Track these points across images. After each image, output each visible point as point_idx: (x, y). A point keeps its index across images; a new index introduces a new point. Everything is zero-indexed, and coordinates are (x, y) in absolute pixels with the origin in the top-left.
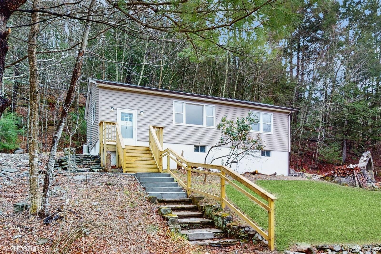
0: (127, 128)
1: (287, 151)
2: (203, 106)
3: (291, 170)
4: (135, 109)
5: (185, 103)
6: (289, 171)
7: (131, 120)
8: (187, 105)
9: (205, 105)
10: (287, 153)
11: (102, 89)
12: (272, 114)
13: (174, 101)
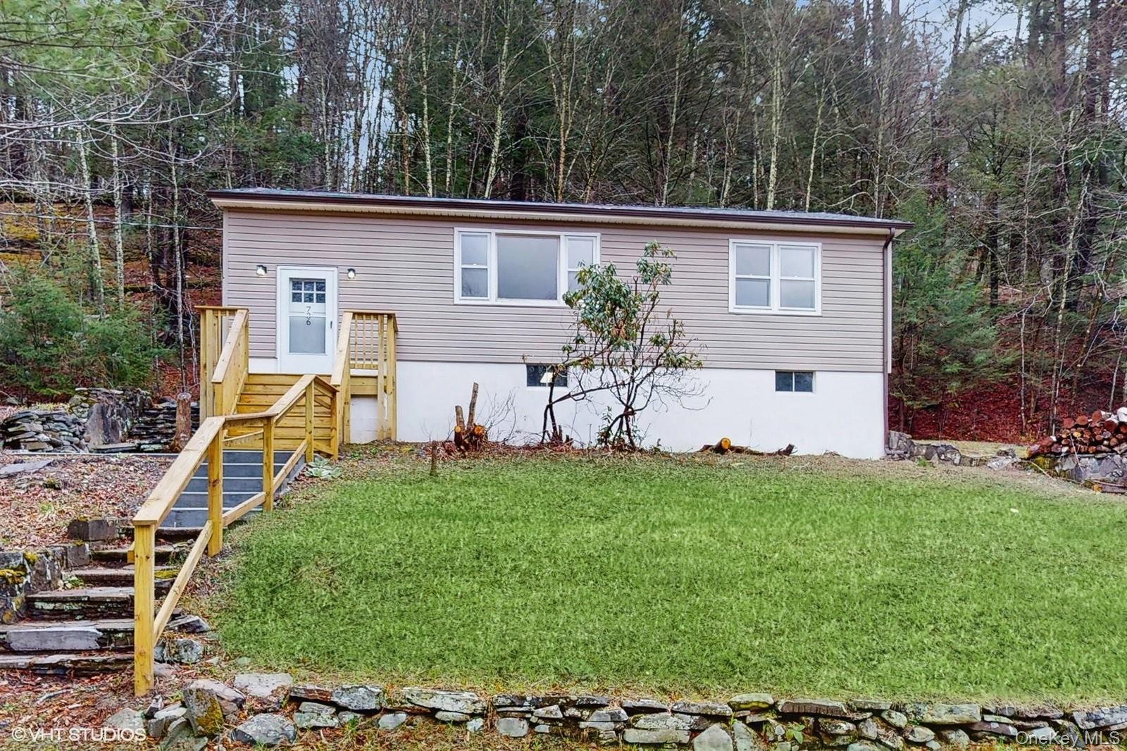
0: (308, 322)
1: (880, 369)
2: (558, 237)
3: (894, 435)
4: (333, 266)
5: (493, 235)
6: (887, 441)
7: (321, 299)
8: (502, 239)
9: (563, 234)
10: (881, 375)
11: (232, 215)
12: (820, 244)
13: (456, 229)
